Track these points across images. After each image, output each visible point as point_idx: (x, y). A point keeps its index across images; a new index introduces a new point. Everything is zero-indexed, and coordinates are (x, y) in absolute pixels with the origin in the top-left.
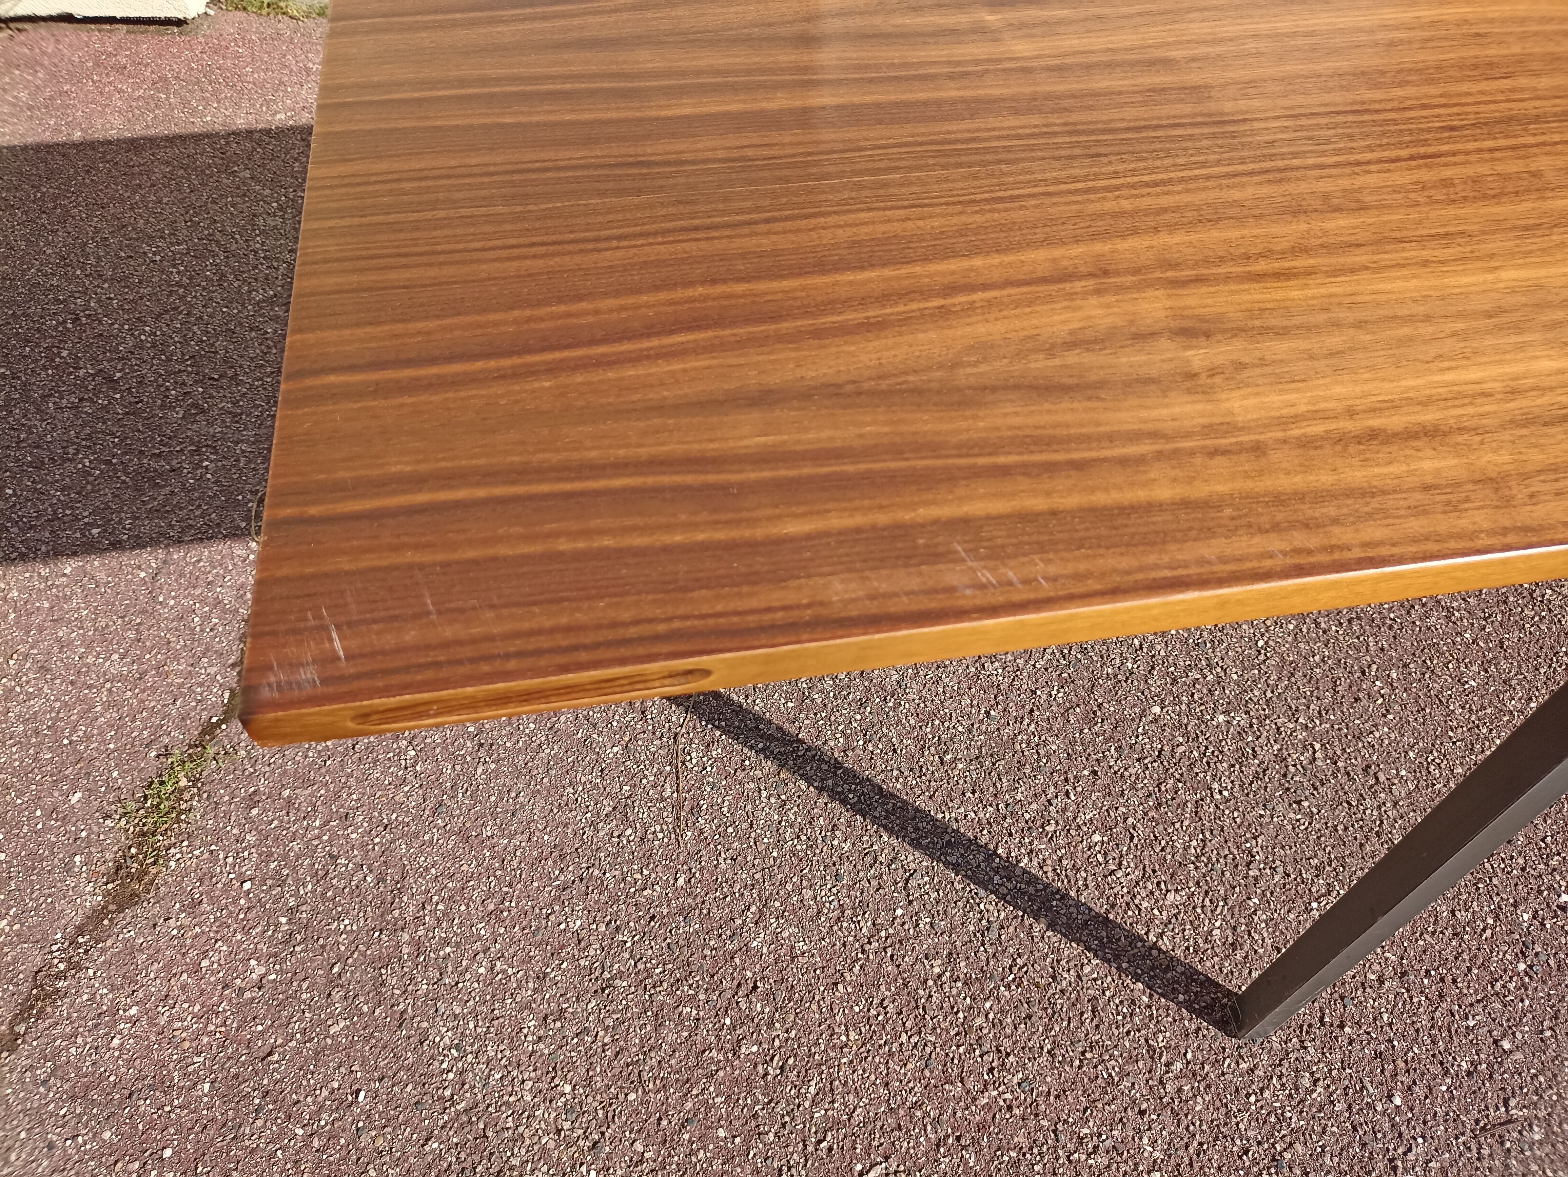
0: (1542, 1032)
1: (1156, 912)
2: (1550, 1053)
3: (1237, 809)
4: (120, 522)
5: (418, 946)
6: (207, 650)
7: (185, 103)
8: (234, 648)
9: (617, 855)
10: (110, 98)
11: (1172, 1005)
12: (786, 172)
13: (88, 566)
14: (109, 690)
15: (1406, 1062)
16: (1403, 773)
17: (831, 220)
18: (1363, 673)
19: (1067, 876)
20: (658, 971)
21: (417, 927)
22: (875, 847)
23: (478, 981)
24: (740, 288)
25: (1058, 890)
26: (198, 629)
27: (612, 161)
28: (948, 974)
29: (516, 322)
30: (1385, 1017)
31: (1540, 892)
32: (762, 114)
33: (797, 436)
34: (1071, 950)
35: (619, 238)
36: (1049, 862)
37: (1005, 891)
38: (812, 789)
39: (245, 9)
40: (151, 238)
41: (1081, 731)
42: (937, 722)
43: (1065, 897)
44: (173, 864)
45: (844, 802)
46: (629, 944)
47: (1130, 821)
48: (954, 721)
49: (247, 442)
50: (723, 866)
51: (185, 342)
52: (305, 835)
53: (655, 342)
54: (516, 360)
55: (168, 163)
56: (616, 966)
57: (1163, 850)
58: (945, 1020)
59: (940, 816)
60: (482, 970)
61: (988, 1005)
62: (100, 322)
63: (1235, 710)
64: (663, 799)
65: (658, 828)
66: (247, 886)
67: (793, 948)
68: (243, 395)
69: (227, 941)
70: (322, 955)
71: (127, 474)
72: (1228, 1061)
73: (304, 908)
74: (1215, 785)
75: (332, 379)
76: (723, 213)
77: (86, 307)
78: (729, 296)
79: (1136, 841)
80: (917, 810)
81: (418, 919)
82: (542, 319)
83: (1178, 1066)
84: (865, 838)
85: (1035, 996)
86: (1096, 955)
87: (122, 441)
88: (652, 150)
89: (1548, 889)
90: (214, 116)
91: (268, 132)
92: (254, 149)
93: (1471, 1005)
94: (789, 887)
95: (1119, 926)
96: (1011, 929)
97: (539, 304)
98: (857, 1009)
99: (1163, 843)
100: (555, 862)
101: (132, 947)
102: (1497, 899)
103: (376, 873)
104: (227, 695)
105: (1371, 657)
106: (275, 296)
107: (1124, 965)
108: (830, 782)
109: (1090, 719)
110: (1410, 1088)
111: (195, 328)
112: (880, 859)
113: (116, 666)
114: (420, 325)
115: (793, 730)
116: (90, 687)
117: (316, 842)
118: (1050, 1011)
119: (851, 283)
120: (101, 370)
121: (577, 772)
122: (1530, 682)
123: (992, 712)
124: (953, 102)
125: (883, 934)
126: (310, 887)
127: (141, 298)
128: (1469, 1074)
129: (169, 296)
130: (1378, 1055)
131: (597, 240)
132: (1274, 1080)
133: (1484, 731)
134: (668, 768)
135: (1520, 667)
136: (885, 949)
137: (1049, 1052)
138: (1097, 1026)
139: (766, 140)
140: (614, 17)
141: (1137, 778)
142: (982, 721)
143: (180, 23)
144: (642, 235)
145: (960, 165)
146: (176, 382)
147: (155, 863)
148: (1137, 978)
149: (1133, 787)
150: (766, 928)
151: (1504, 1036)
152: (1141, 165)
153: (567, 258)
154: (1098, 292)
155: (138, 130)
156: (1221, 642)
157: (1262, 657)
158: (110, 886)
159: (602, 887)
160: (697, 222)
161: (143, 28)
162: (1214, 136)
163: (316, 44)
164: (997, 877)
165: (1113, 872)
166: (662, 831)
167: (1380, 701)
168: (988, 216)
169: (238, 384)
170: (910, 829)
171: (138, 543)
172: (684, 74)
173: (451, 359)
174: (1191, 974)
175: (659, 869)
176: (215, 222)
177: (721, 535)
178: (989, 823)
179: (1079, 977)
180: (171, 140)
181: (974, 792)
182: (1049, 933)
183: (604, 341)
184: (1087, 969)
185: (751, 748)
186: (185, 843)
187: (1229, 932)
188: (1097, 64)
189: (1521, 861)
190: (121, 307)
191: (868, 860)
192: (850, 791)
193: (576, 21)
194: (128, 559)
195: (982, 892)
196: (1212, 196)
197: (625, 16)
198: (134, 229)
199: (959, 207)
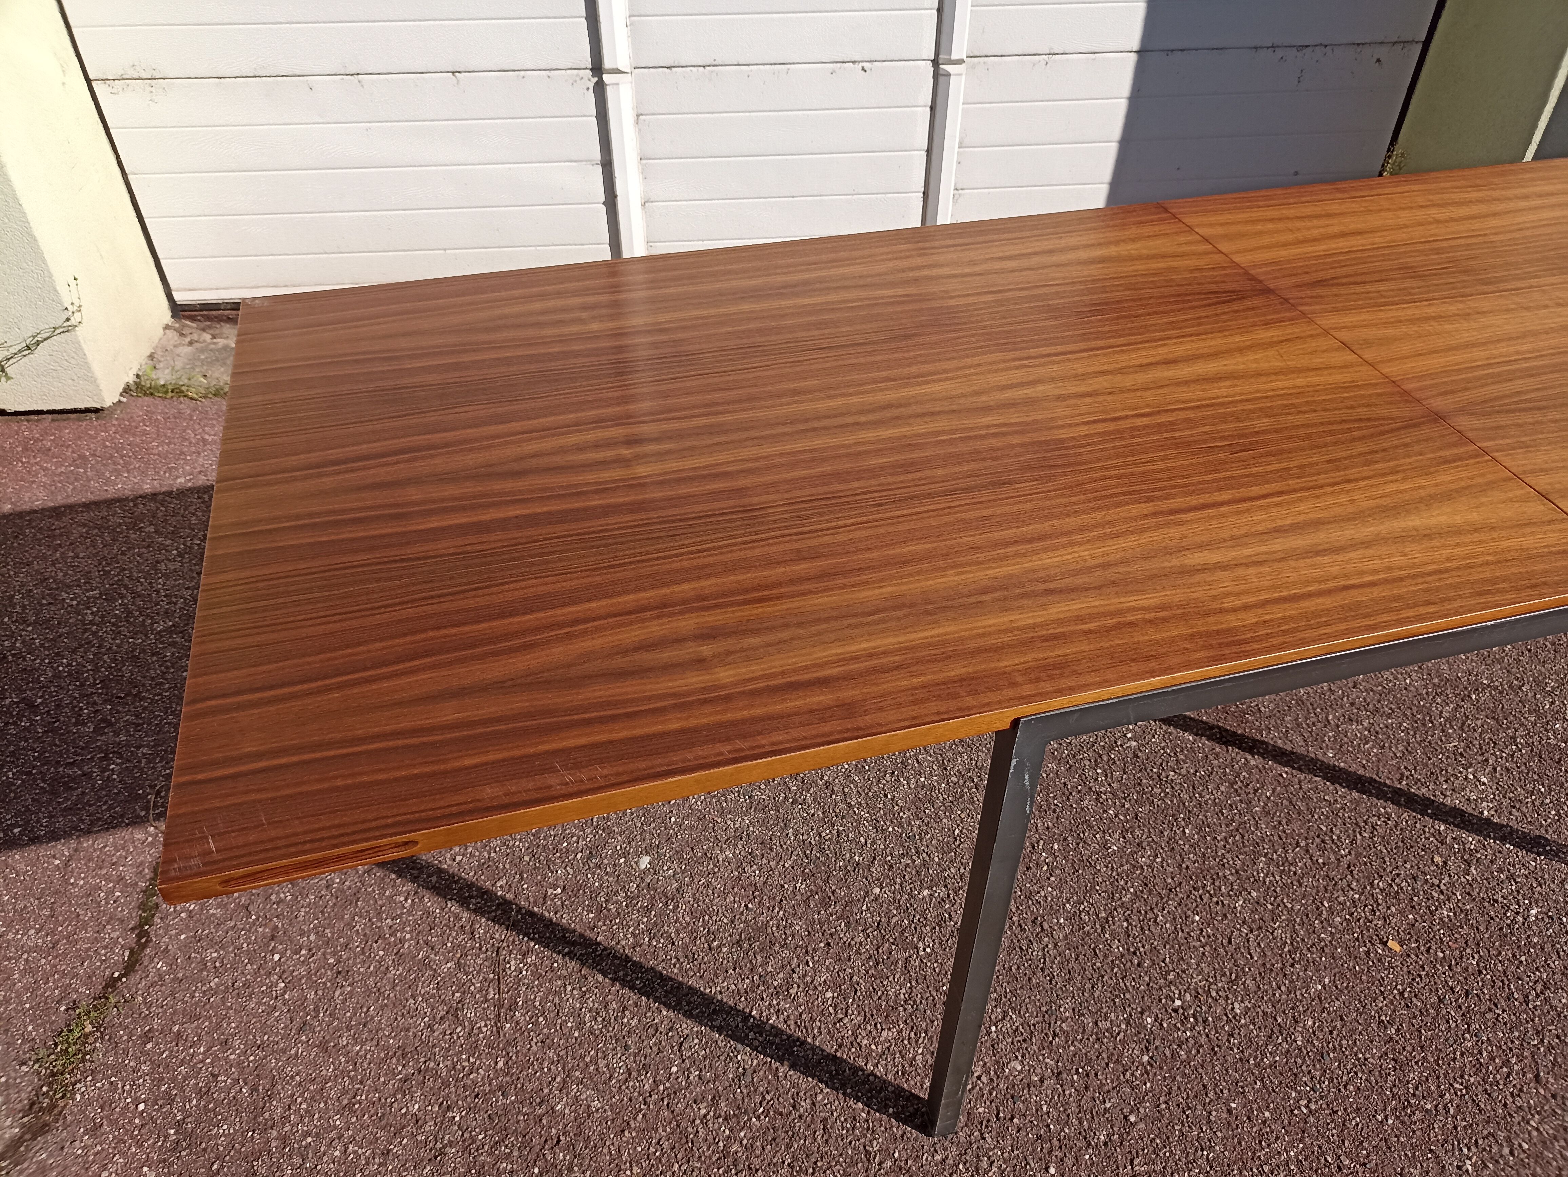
0: (1158, 1106)
1: (873, 1047)
2: (1165, 1121)
3: (937, 961)
4: (38, 821)
5: (284, 1140)
6: (111, 918)
7: (100, 475)
8: (134, 915)
9: (448, 1049)
10: (36, 476)
11: (884, 1117)
12: (490, 559)
13: (10, 860)
14: (27, 960)
15: (1059, 1140)
16: (1062, 921)
17: (512, 586)
18: (1033, 847)
19: (805, 1027)
20: (480, 1137)
21: (283, 1124)
22: (657, 1021)
23: (334, 1163)
24: (454, 630)
25: (798, 1039)
26: (103, 903)
27: (386, 560)
28: (712, 1113)
29: (321, 661)
30: (1045, 1108)
31: (1160, 1001)
32: (479, 523)
33: (475, 712)
34: (807, 1083)
35: (385, 607)
36: (792, 1017)
37: (758, 1044)
38: (607, 980)
39: (152, 394)
40: (69, 587)
41: (819, 913)
42: (707, 917)
43: (804, 1043)
44: (78, 1096)
45: (632, 988)
46: (457, 1119)
47: (855, 978)
48: (720, 914)
49: (148, 746)
50: (534, 1048)
51: (96, 670)
52: (191, 1060)
53: (401, 666)
54: (320, 683)
55: (84, 525)
56: (447, 1137)
57: (879, 998)
58: (708, 1149)
59: (708, 990)
60: (337, 1153)
61: (742, 1134)
62: (25, 660)
63: (937, 885)
64: (487, 1001)
65: (483, 1024)
66: (141, 1107)
67: (589, 1106)
68: (145, 709)
69: (122, 1154)
70: (204, 1156)
71: (44, 781)
72: (926, 1155)
73: (189, 1120)
74: (921, 945)
75: (213, 703)
76: (450, 586)
77: (13, 647)
78: (446, 636)
79: (859, 993)
80: (690, 988)
81: (285, 1118)
82: (336, 658)
83: (888, 1164)
84: (649, 1014)
85: (779, 1123)
86: (827, 1086)
87: (40, 755)
88: (410, 551)
89: (1166, 998)
90: (124, 483)
91: (169, 494)
92: (158, 508)
93: (1108, 1091)
94: (588, 1059)
95: (845, 1061)
96: (762, 1073)
97: (335, 650)
98: (639, 1149)
99: (880, 993)
100: (398, 1060)
101: (44, 1167)
102: (1128, 1010)
103: (251, 1084)
104: (127, 953)
105: (1039, 834)
106: (173, 625)
107: (849, 1091)
108: (621, 973)
109: (825, 903)
110: (1062, 1160)
111: (105, 657)
112: (660, 1029)
113: (33, 938)
114: (265, 668)
115: (592, 936)
116: (9, 959)
117: (200, 1066)
118: (790, 1133)
119: (518, 623)
120: (24, 698)
121: (417, 986)
122: (1156, 843)
123: (750, 905)
124: (595, 508)
125: (661, 1088)
126: (194, 1102)
127: (60, 637)
128: (1105, 1144)
129: (83, 633)
130: (1040, 1137)
131: (372, 609)
132: (961, 1166)
133: (1122, 883)
134: (491, 976)
135: (1149, 832)
136: (662, 1100)
137: (789, 1165)
138: (827, 1141)
139: (480, 540)
140: (396, 467)
141: (861, 945)
142: (742, 913)
143: (96, 411)
144: (399, 604)
145: (593, 547)
146: (88, 703)
147: (62, 1097)
148: (858, 1099)
149: (858, 952)
150: (567, 1094)
151: (1131, 1112)
152: (698, 539)
153: (354, 622)
154: (659, 617)
155: (60, 500)
156: (927, 833)
157: (957, 843)
158: (25, 1120)
159: (437, 1075)
160: (432, 593)
161: (65, 416)
162: (744, 519)
163: (212, 419)
164: (751, 1034)
165: (841, 1020)
166: (486, 1026)
167: (1045, 868)
168: (605, 577)
169: (141, 700)
170: (684, 1003)
171: (54, 836)
172: (434, 501)
173: (283, 685)
174: (899, 1092)
175: (483, 1056)
176: (124, 569)
177: (428, 769)
178: (746, 992)
179: (813, 1104)
180: (88, 506)
181: (734, 970)
182: (791, 1073)
183: (373, 667)
184: (820, 1097)
185: (559, 953)
186: (89, 1078)
187: (928, 1056)
188: (684, 479)
189: (1147, 979)
190: (42, 645)
191: (651, 1031)
192: (637, 979)
193: (372, 471)
194: (44, 851)
195: (739, 1046)
196: (735, 556)
197: (402, 466)
198: (54, 581)
199: (588, 573)
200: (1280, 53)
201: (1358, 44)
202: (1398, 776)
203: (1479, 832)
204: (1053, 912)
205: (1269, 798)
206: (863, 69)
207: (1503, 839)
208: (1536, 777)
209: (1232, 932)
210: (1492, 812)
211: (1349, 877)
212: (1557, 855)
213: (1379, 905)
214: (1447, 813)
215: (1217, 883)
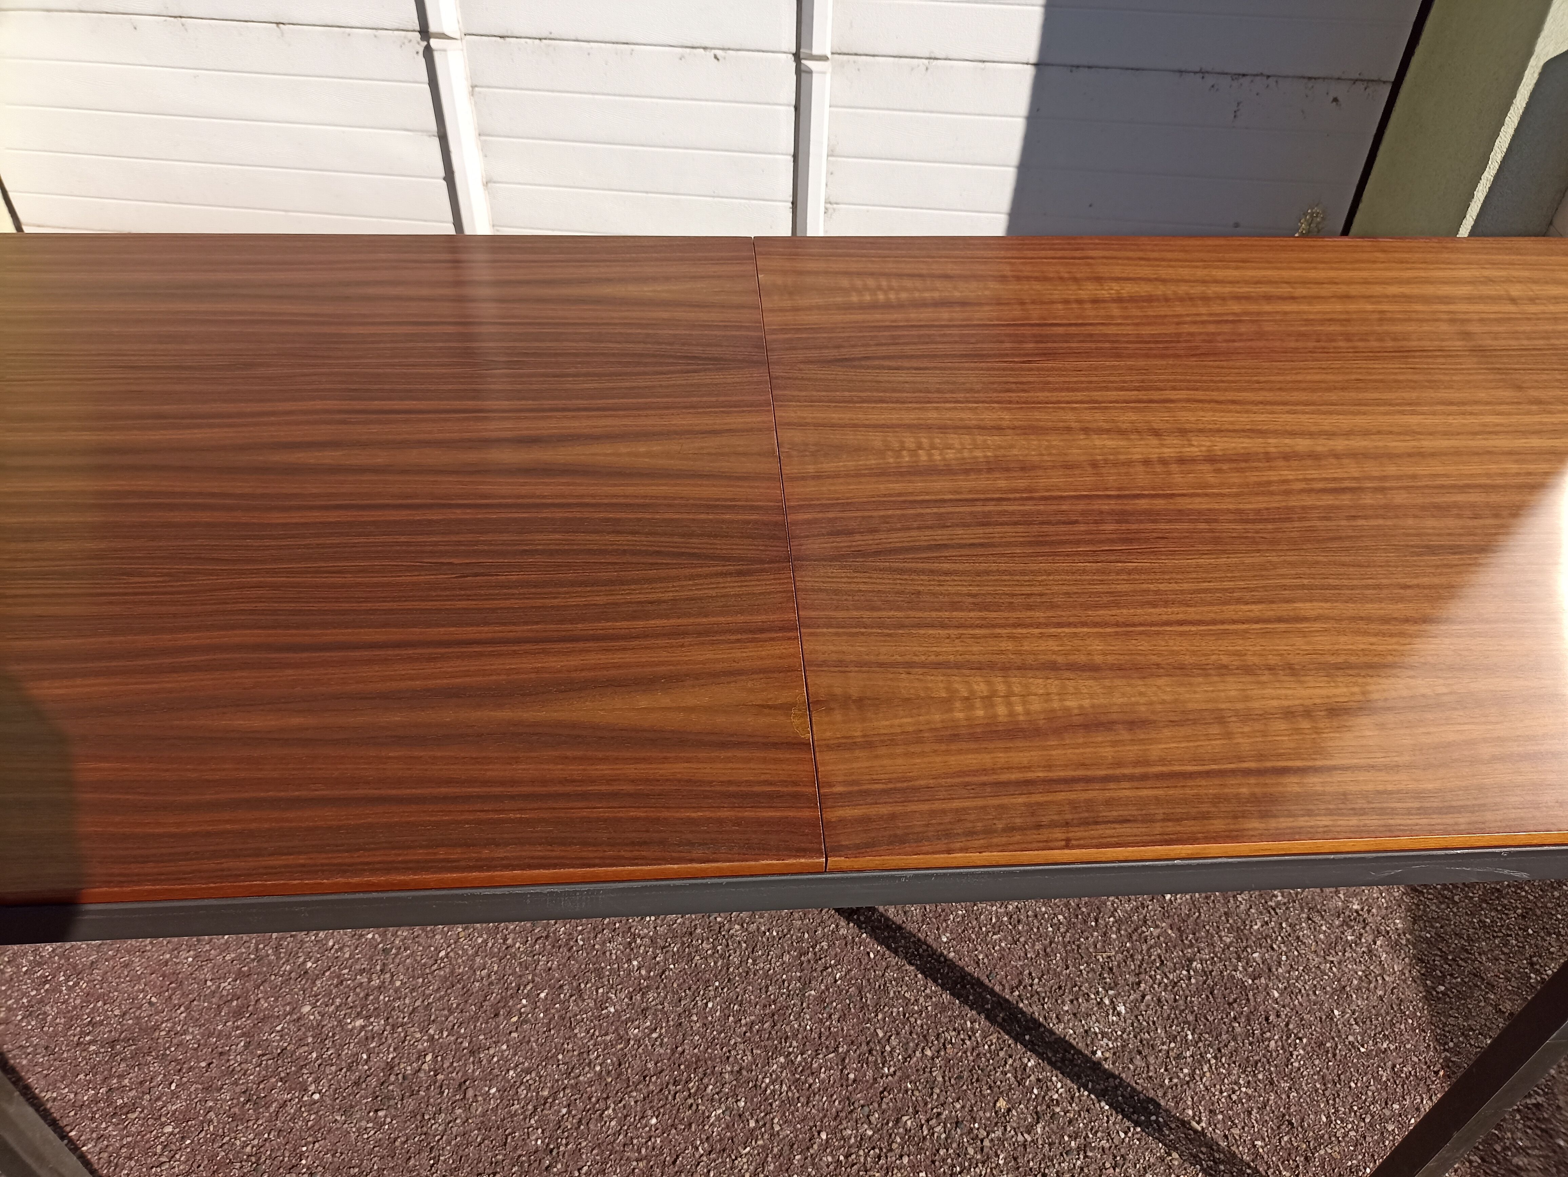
16: (493, 1090)
19: (117, 1164)
36: (110, 1148)
41: (225, 1024)
42: (100, 1004)
47: (211, 1114)
48: (117, 1003)
59: (43, 1094)
63: (378, 1016)
74: (312, 1088)
79: (203, 1135)
99: (226, 1139)
200: (1210, 80)
201: (1310, 78)
202: (1014, 983)
203: (1075, 1077)
204: (489, 1078)
205: (836, 981)
206: (716, 57)
207: (1101, 1095)
208: (1191, 1018)
209: (686, 1148)
210: (1107, 1055)
211: (876, 1105)
212: (1160, 1130)
213: (891, 1150)
214: (1049, 1045)
215: (706, 1081)
